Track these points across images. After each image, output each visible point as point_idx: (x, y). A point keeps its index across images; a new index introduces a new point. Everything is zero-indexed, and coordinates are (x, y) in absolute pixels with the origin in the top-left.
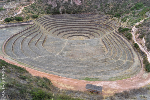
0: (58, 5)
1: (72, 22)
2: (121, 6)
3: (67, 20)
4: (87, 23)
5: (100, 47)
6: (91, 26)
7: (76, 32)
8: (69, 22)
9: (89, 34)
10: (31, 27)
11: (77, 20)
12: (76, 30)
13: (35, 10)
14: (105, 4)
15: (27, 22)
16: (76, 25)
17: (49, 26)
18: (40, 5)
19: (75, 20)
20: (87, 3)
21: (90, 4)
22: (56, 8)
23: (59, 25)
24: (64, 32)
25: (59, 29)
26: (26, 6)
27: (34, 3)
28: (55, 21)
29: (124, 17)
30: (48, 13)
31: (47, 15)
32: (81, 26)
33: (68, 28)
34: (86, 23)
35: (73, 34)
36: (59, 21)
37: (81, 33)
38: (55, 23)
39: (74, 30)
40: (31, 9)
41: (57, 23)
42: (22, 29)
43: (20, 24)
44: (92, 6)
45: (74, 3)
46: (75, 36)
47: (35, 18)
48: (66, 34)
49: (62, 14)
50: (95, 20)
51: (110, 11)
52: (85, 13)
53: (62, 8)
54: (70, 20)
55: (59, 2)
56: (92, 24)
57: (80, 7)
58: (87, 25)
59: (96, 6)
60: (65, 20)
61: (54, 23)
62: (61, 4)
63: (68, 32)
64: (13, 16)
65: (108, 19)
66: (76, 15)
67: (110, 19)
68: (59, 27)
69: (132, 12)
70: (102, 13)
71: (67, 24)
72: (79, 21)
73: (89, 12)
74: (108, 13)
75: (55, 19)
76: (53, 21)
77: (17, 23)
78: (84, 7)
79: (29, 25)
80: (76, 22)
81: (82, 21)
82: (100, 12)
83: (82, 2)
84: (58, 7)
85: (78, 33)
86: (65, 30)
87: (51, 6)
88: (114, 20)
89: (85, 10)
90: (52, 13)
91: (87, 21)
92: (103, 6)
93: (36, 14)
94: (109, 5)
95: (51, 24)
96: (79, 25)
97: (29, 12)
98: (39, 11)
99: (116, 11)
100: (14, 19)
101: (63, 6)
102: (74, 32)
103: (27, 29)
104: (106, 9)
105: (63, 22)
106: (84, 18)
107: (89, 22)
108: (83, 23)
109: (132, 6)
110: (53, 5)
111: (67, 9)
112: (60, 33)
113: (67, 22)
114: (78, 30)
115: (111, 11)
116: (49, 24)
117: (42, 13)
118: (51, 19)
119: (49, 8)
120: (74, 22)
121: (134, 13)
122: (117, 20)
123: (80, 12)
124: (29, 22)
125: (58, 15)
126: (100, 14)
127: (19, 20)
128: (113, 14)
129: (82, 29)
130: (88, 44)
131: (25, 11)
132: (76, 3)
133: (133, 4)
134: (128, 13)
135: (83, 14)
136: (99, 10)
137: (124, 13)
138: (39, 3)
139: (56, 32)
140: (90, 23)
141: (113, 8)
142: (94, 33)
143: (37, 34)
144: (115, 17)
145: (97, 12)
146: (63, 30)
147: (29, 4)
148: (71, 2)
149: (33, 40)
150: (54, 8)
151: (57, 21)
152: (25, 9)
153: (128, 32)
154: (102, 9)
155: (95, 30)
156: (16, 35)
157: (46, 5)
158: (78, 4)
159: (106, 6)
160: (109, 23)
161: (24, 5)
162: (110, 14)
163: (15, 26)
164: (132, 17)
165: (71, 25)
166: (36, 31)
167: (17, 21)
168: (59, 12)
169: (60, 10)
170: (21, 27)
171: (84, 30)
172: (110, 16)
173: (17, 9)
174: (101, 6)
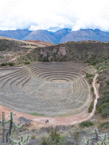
0: (48, 55)
1: (57, 68)
2: (98, 56)
3: (53, 67)
4: (70, 70)
5: (69, 89)
6: (72, 71)
7: (59, 76)
8: (55, 68)
9: (70, 78)
10: (19, 71)
11: (61, 66)
12: (59, 75)
13: (29, 58)
14: (85, 55)
15: (17, 67)
16: (61, 71)
17: (38, 70)
18: (34, 55)
19: (60, 66)
20: (71, 53)
21: (73, 54)
22: (46, 57)
23: (47, 70)
24: (49, 76)
25: (46, 74)
26: (22, 55)
27: (29, 53)
28: (44, 67)
29: (98, 65)
30: (39, 60)
31: (39, 62)
32: (64, 72)
33: (54, 73)
34: (68, 69)
35: (56, 78)
36: (47, 67)
37: (63, 77)
38: (44, 68)
39: (58, 75)
40: (26, 58)
41: (45, 68)
42: (11, 72)
43: (12, 68)
44: (74, 56)
45: (61, 54)
46: (58, 79)
47: (27, 64)
48: (50, 78)
49: (51, 61)
50: (76, 67)
51: (88, 60)
52: (69, 62)
53: (51, 57)
54: (57, 67)
55: (48, 52)
56: (74, 70)
57: (65, 57)
58: (69, 71)
59: (77, 56)
60: (52, 67)
61: (42, 69)
62: (50, 54)
63: (53, 76)
64: (7, 62)
65: (86, 67)
66: (61, 62)
67: (88, 67)
68: (46, 71)
69: (105, 61)
70: (81, 62)
71: (53, 69)
72: (63, 68)
73: (72, 60)
74: (86, 62)
75: (44, 65)
76: (42, 67)
77: (9, 67)
78: (68, 57)
79: (18, 69)
80: (61, 68)
81: (66, 68)
82: (80, 61)
83: (67, 53)
84: (48, 57)
85: (60, 77)
86: (51, 74)
87: (42, 55)
88: (91, 67)
89: (69, 59)
90: (43, 60)
91: (70, 68)
92: (84, 57)
93: (29, 61)
94: (88, 55)
95: (39, 69)
96: (63, 71)
97: (23, 59)
98: (32, 59)
99: (93, 60)
100: (8, 64)
101: (52, 55)
102: (57, 76)
103: (15, 72)
104: (86, 58)
105: (50, 68)
106: (68, 65)
107: (71, 68)
108: (66, 69)
109: (106, 57)
110: (44, 55)
111: (55, 58)
112: (46, 76)
113: (53, 68)
114: (61, 75)
115: (90, 60)
116: (38, 69)
117: (34, 61)
118: (41, 66)
119: (40, 57)
120: (59, 68)
121: (106, 62)
122: (93, 67)
123: (65, 61)
124: (19, 67)
125: (47, 62)
126: (80, 62)
127: (11, 65)
128: (91, 63)
129: (64, 74)
130: (60, 86)
131: (20, 58)
132: (62, 54)
133: (107, 55)
134: (102, 62)
135: (67, 62)
136: (80, 60)
137: (99, 62)
138: (34, 53)
139: (42, 76)
140: (72, 70)
141: (91, 58)
142: (74, 78)
143: (23, 77)
144: (92, 65)
145: (78, 61)
146: (49, 74)
147: (25, 53)
148: (59, 53)
149: (17, 81)
150: (45, 57)
151: (45, 67)
152: (20, 57)
153: (92, 78)
154: (82, 59)
155: (75, 76)
156: (5, 76)
157: (39, 54)
158: (64, 55)
159: (86, 56)
160: (86, 70)
161: (21, 54)
162: (88, 63)
163: (7, 69)
164: (104, 65)
165: (57, 71)
166: (23, 74)
167: (10, 66)
168: (48, 60)
169: (49, 58)
170: (11, 70)
171: (66, 75)
172: (88, 64)
173: (12, 57)
174: (82, 56)
